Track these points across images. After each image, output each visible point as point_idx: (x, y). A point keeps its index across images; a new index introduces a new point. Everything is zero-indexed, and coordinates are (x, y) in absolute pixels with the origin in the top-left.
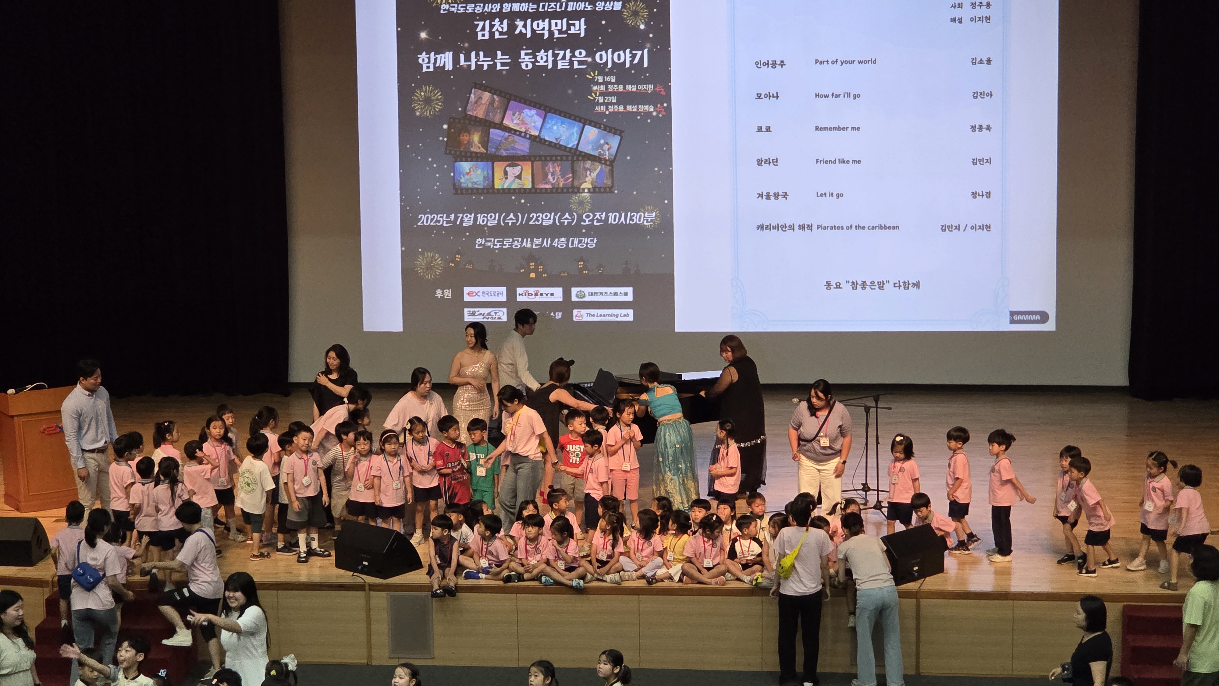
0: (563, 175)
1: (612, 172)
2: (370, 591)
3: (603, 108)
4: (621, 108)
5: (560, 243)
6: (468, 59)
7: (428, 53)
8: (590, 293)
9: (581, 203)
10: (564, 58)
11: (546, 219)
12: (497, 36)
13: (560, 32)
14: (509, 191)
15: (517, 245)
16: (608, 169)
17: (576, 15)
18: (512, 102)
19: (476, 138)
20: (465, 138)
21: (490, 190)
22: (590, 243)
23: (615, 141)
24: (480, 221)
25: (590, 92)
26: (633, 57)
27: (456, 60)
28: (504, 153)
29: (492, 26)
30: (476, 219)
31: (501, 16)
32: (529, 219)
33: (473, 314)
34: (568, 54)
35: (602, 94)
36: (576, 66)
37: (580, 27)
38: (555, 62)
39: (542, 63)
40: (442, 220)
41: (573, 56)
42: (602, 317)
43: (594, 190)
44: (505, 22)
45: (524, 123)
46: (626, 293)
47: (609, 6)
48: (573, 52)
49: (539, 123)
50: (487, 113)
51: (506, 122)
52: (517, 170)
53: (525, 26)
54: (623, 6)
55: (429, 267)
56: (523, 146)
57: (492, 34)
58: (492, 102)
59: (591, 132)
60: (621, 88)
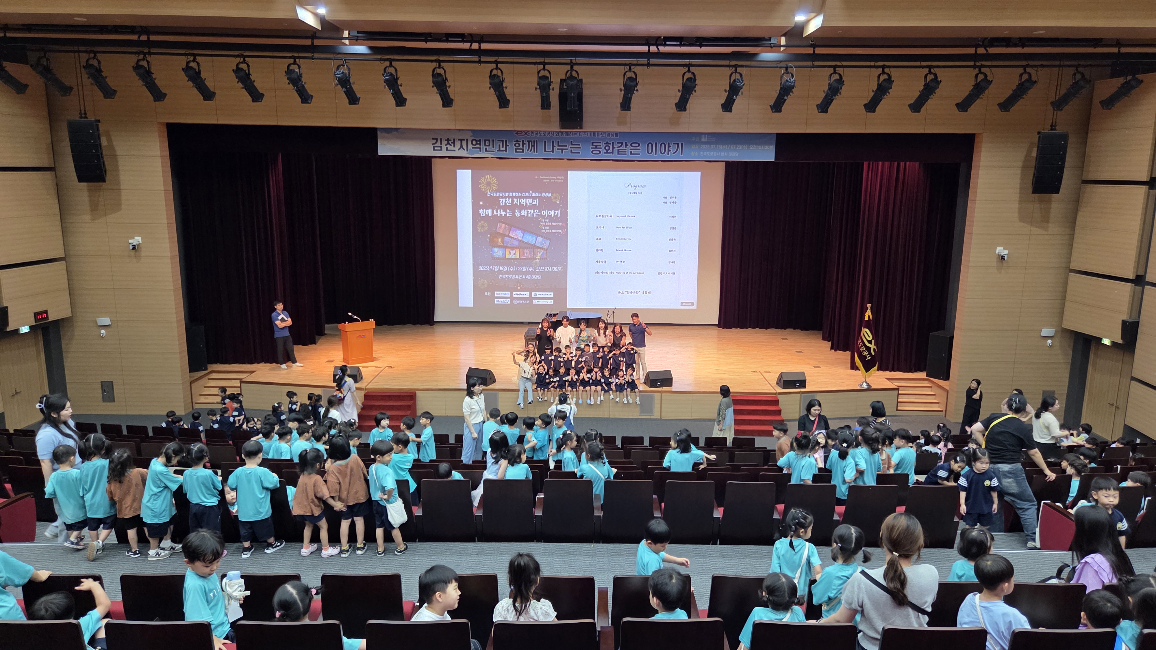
0: (530, 253)
1: (547, 253)
3: (544, 231)
4: (550, 231)
5: (528, 277)
6: (497, 212)
7: (483, 210)
8: (538, 294)
9: (536, 264)
10: (531, 213)
11: (524, 269)
12: (507, 204)
13: (530, 203)
14: (511, 259)
15: (513, 277)
16: (545, 252)
17: (535, 198)
18: (512, 228)
19: (500, 240)
20: (496, 240)
21: (505, 258)
22: (539, 277)
23: (548, 242)
24: (501, 269)
25: (540, 225)
26: (555, 213)
27: (493, 212)
28: (509, 246)
29: (505, 201)
30: (499, 268)
31: (509, 197)
32: (518, 269)
33: (498, 301)
34: (532, 212)
35: (544, 226)
36: (535, 216)
37: (536, 202)
38: (528, 214)
39: (523, 214)
40: (487, 268)
41: (534, 212)
42: (543, 303)
43: (540, 259)
44: (510, 199)
45: (516, 235)
46: (551, 295)
47: (546, 195)
48: (534, 211)
49: (522, 236)
50: (503, 231)
51: (510, 235)
52: (514, 251)
53: (517, 201)
54: (552, 195)
55: (483, 284)
56: (516, 243)
57: (505, 204)
58: (505, 227)
59: (540, 239)
60: (550, 224)
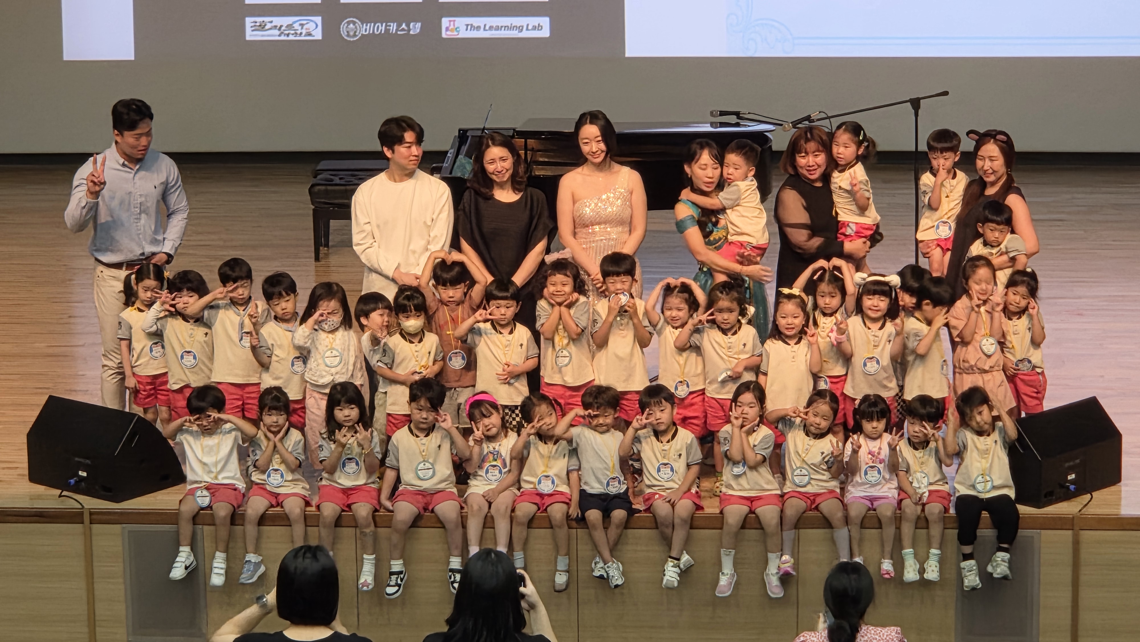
2: (91, 523)
42: (494, 32)
